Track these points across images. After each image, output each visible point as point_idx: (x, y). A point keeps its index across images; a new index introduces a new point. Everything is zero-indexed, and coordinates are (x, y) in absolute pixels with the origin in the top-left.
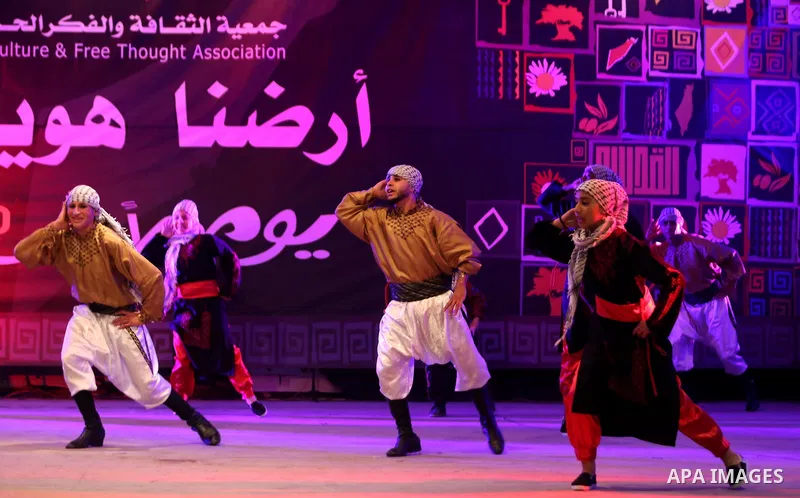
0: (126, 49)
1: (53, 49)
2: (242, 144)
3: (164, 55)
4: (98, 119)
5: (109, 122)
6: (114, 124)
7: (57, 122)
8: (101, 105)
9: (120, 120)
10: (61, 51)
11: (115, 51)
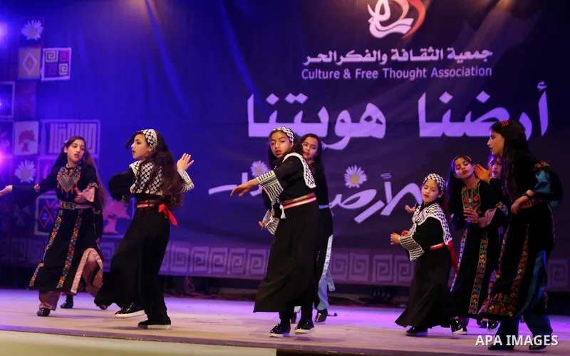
0: (388, 72)
1: (342, 73)
2: (460, 134)
3: (413, 75)
4: (369, 119)
5: (375, 120)
6: (378, 122)
7: (342, 121)
8: (371, 109)
9: (383, 119)
10: (347, 74)
11: (381, 74)
